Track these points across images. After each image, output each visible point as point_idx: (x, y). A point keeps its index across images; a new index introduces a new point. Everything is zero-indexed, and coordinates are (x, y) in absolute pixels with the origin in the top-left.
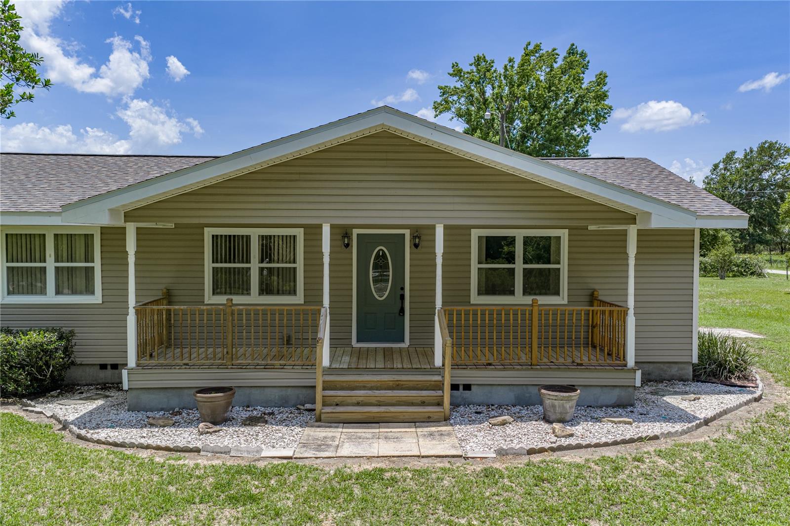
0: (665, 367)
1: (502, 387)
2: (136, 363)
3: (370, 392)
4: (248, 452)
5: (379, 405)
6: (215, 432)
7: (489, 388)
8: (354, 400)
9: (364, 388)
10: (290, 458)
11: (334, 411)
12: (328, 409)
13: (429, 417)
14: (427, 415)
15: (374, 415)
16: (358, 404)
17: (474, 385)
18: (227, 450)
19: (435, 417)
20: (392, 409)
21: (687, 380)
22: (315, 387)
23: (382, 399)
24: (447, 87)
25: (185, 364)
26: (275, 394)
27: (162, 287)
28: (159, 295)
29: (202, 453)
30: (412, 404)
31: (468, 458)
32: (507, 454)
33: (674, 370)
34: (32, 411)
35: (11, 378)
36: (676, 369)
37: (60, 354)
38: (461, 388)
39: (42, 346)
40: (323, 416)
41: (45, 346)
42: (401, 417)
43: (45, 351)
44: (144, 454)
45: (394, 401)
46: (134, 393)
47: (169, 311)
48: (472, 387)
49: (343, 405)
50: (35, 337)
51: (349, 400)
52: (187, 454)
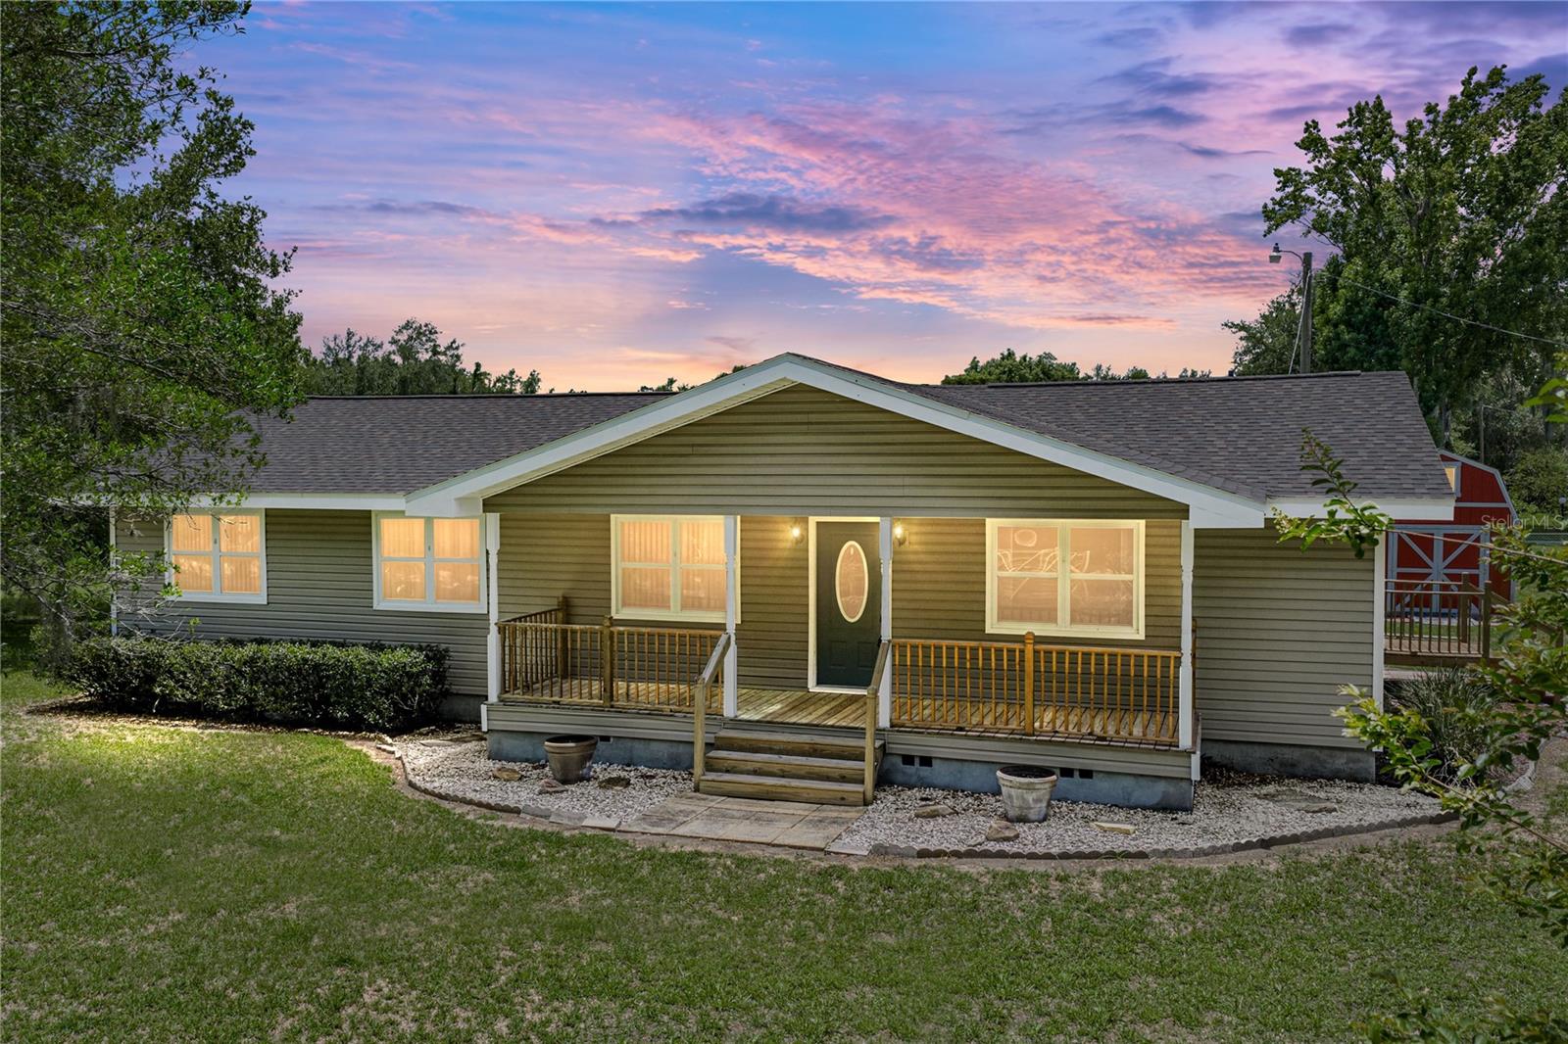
0: (1323, 755)
1: (979, 765)
2: (499, 697)
3: (774, 757)
4: (570, 818)
5: (783, 775)
6: (557, 792)
7: (959, 764)
8: (750, 767)
9: (770, 751)
10: (613, 830)
11: (716, 779)
12: (711, 776)
13: (843, 799)
14: (840, 795)
15: (770, 789)
16: (756, 773)
17: (936, 758)
18: (547, 813)
19: (851, 798)
20: (795, 783)
21: (1366, 781)
22: (692, 743)
23: (787, 768)
24: (1294, 170)
25: (554, 702)
26: (662, 750)
27: (560, 593)
28: (553, 604)
29: (522, 815)
30: (828, 779)
31: (829, 853)
32: (887, 853)
33: (1340, 762)
34: (384, 750)
35: (373, 707)
36: (1344, 761)
37: (426, 680)
38: (917, 761)
39: (404, 667)
40: (702, 785)
41: (408, 669)
42: (805, 795)
43: (410, 675)
44: (459, 810)
45: (803, 772)
46: (496, 736)
47: (564, 632)
48: (934, 762)
49: (735, 773)
50: (400, 656)
51: (743, 766)
52: (505, 815)
